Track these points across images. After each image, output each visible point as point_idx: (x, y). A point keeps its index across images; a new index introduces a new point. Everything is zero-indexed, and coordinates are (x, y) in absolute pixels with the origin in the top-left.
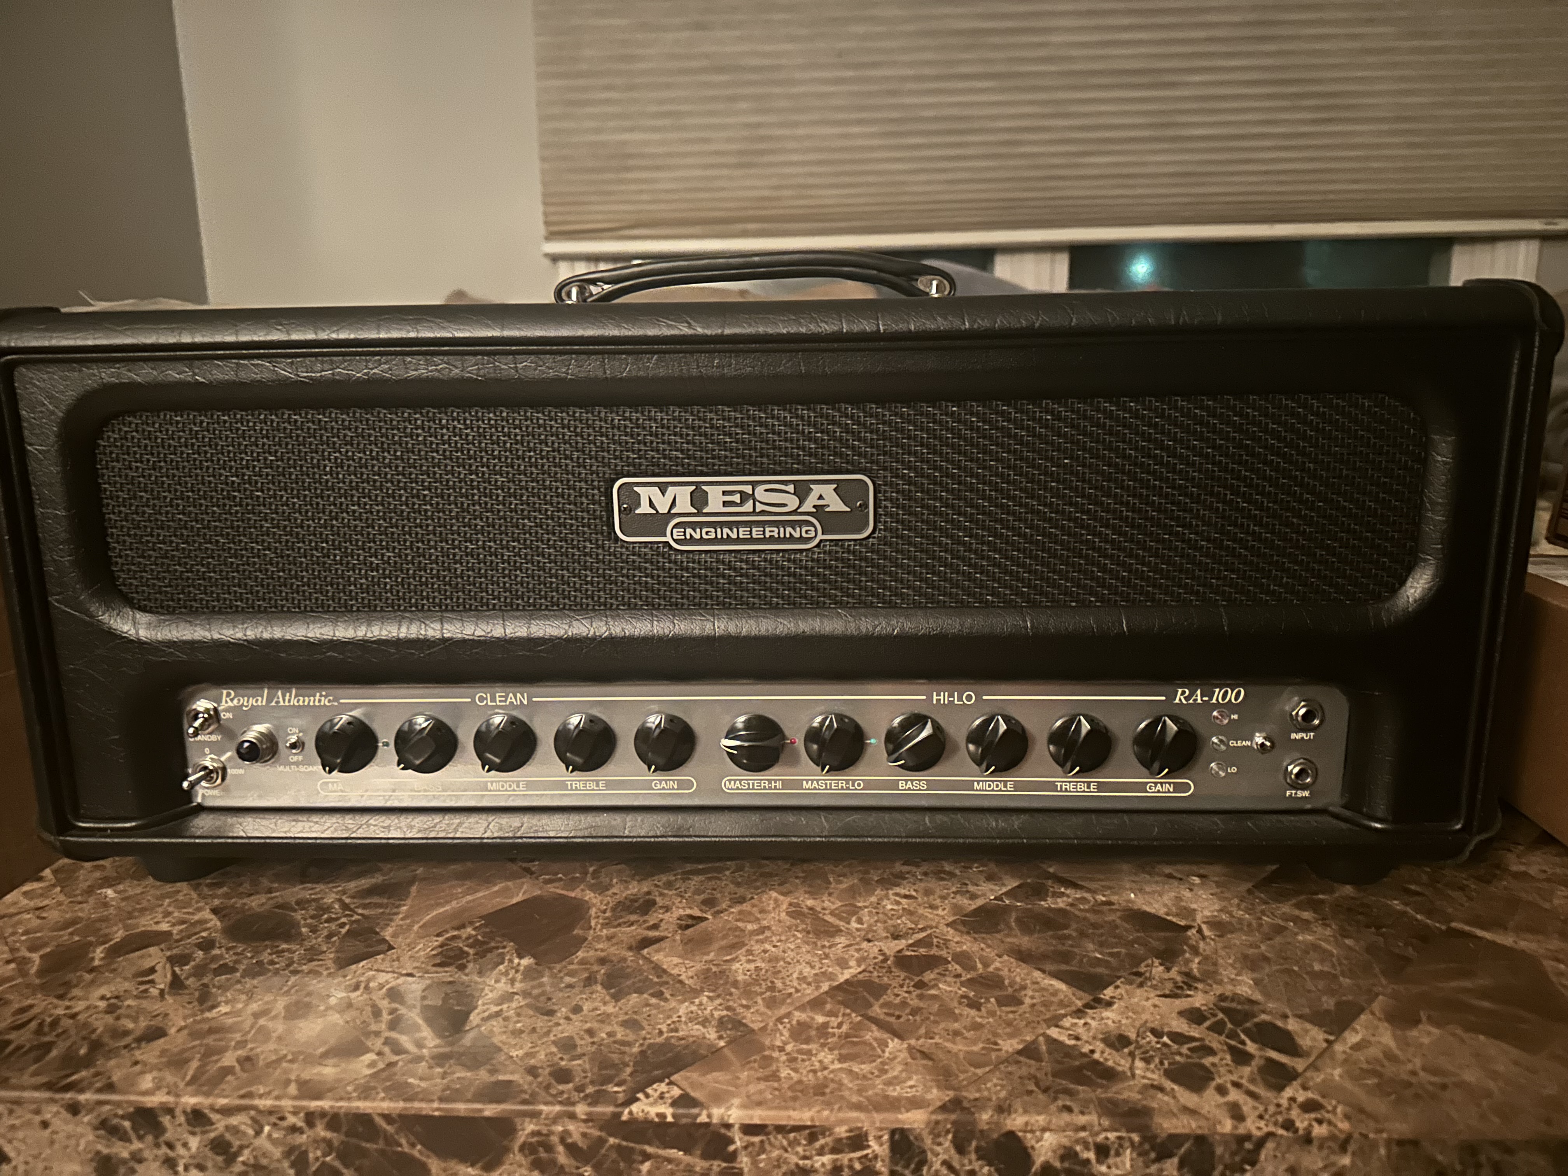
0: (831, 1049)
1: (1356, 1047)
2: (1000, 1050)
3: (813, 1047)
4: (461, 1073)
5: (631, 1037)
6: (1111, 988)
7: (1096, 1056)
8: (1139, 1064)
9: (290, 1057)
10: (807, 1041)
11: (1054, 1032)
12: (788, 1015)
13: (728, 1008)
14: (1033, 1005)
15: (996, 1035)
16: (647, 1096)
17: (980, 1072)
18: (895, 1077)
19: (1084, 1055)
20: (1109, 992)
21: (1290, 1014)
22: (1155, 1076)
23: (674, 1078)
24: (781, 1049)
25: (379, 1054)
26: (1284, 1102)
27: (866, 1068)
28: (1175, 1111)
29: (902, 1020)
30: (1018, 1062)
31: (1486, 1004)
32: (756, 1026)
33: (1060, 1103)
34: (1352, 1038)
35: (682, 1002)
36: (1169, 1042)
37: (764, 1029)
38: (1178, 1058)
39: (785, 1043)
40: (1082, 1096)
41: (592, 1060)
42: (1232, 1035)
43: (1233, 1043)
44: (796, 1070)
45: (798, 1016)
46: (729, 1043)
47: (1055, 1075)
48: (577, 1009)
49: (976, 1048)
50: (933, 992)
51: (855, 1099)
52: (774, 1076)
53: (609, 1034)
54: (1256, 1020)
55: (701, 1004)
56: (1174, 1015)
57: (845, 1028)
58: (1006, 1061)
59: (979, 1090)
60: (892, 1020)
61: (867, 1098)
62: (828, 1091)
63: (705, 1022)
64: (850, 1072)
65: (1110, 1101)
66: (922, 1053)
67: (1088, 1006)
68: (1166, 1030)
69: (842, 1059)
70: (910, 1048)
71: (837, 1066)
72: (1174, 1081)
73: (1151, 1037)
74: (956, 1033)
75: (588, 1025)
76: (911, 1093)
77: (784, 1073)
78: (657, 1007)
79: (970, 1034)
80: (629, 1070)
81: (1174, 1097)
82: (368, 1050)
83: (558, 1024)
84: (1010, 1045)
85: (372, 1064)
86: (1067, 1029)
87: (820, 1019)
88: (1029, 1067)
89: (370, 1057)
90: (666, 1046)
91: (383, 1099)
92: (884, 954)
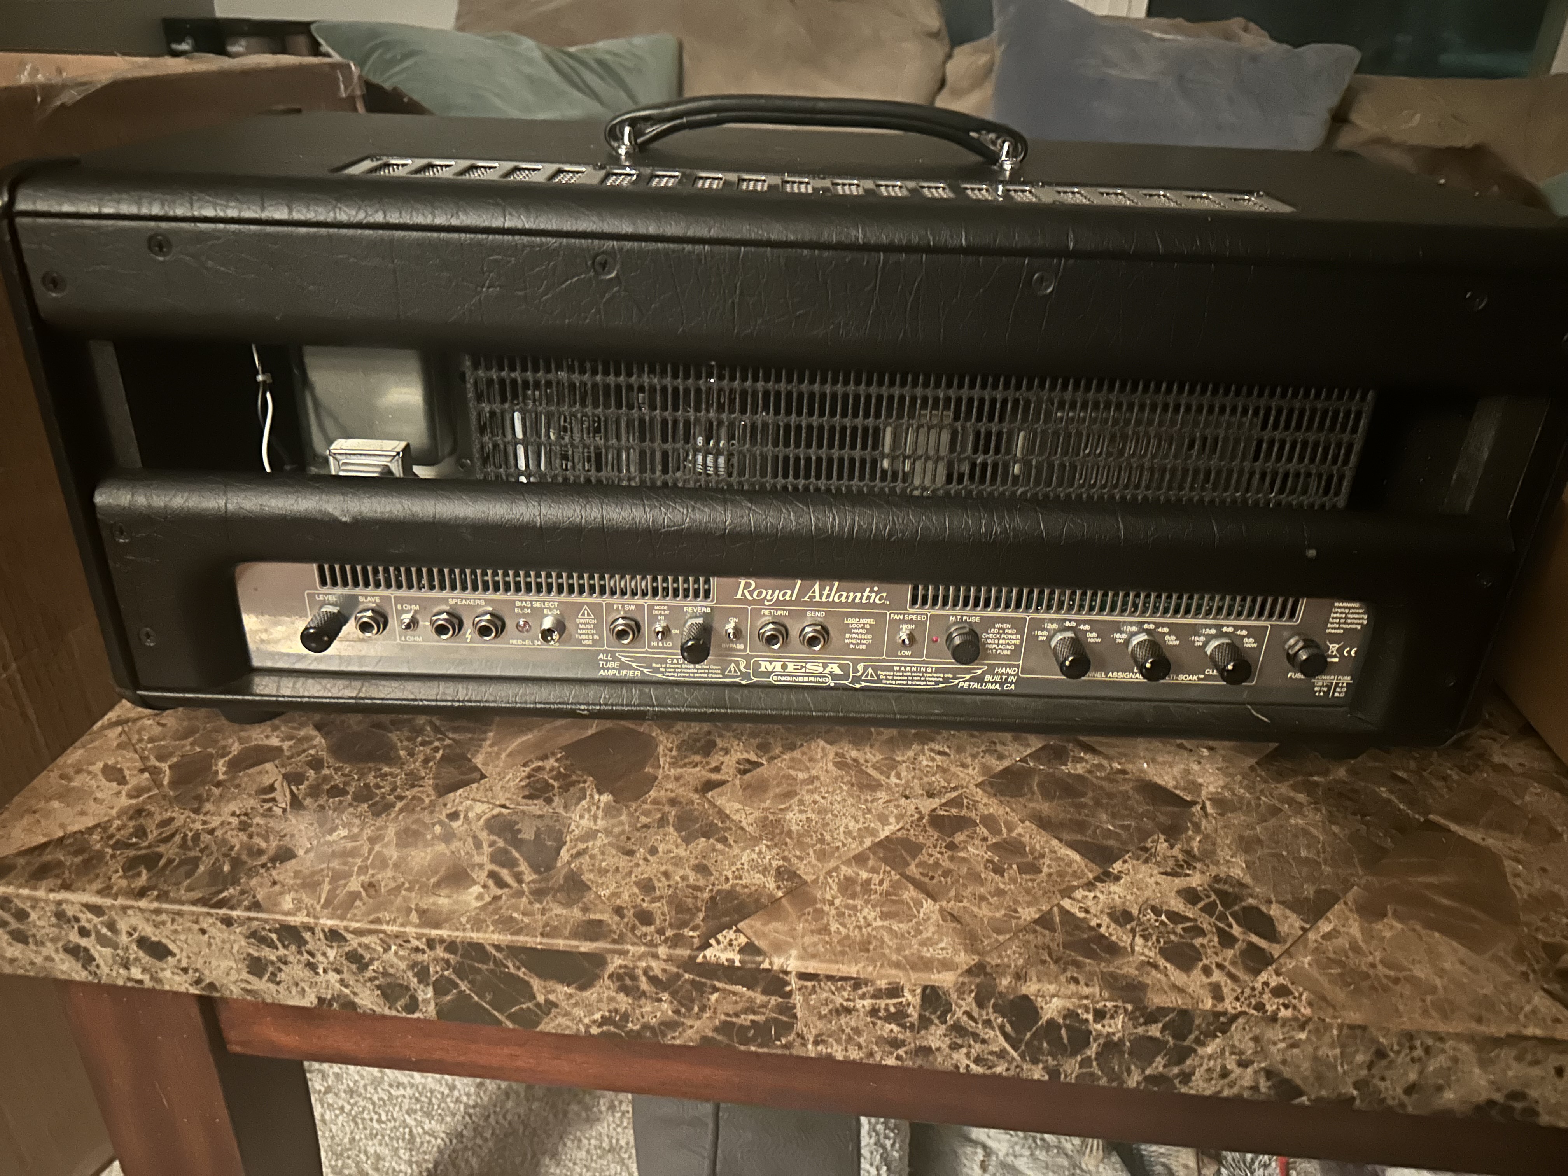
0: (874, 907)
1: (1327, 937)
2: (1019, 918)
3: (858, 902)
4: (558, 910)
5: (701, 883)
6: (1120, 862)
7: (1103, 930)
8: (1139, 941)
9: (407, 885)
10: (853, 896)
11: (1066, 903)
12: (837, 869)
13: (784, 859)
14: (1050, 875)
15: (1016, 902)
16: (718, 942)
17: (1001, 938)
18: (929, 939)
19: (1091, 928)
20: (1117, 866)
21: (1274, 899)
22: (1152, 954)
23: (741, 925)
24: (832, 903)
25: (485, 886)
26: (1258, 986)
27: (904, 927)
28: (1166, 988)
29: (935, 881)
30: (1035, 931)
31: (1445, 902)
32: (809, 878)
33: (1069, 974)
34: (1325, 927)
35: (744, 849)
36: (1166, 920)
37: (816, 881)
38: (1172, 937)
39: (834, 898)
40: (1088, 968)
41: (669, 903)
42: (1222, 918)
43: (1222, 925)
44: (844, 925)
45: (845, 870)
46: (786, 894)
47: (1066, 946)
48: (653, 851)
49: (998, 915)
50: (962, 854)
51: (894, 957)
52: (825, 930)
53: (683, 878)
54: (1244, 904)
55: (760, 853)
56: (1173, 894)
57: (885, 885)
58: (1025, 929)
59: (1000, 956)
60: (927, 880)
61: (905, 957)
62: (871, 947)
63: (765, 871)
64: (890, 930)
65: (1111, 975)
66: (952, 915)
67: (1098, 879)
68: (1165, 908)
69: (884, 916)
70: (942, 910)
71: (879, 923)
72: (1167, 960)
73: (1151, 915)
74: (982, 898)
75: (663, 868)
76: (942, 955)
77: (834, 926)
78: (722, 853)
79: (994, 900)
80: (701, 915)
81: (1166, 975)
82: (474, 883)
83: (637, 865)
84: (1028, 914)
85: (480, 897)
86: (1079, 901)
87: (864, 875)
88: (1044, 936)
89: (476, 889)
90: (731, 894)
91: (493, 932)
92: (920, 812)
